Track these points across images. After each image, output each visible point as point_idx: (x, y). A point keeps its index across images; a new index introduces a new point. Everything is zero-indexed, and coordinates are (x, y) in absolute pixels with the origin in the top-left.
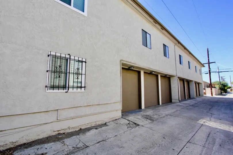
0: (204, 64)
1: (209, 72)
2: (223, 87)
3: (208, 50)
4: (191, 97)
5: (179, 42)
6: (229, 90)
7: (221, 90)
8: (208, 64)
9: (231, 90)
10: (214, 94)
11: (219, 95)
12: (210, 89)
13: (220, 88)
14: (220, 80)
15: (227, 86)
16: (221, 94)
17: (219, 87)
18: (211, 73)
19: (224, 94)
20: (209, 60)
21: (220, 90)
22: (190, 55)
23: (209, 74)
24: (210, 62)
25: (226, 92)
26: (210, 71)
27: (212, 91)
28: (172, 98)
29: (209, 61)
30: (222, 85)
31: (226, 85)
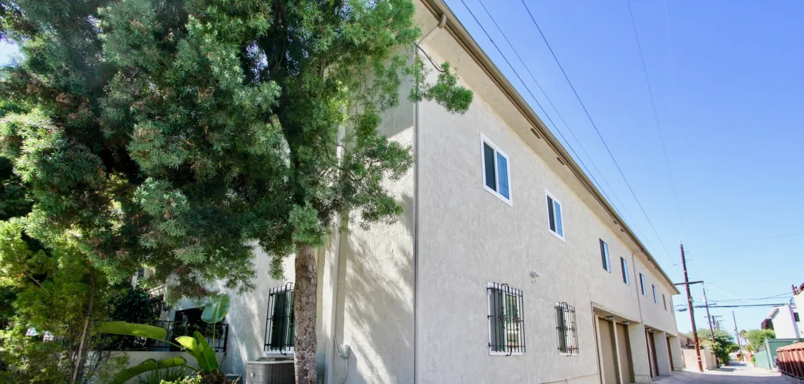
0: (676, 284)
1: (688, 307)
2: (721, 346)
3: (682, 248)
4: (661, 372)
5: (643, 249)
6: (733, 356)
7: (716, 357)
8: (685, 285)
9: (739, 356)
10: (704, 366)
11: (713, 369)
12: (695, 351)
13: (714, 350)
14: (711, 328)
15: (730, 343)
16: (718, 367)
17: (711, 348)
18: (695, 309)
19: (723, 366)
20: (686, 274)
21: (714, 355)
22: (649, 262)
23: (688, 311)
24: (689, 281)
25: (727, 362)
26: (690, 303)
27: (699, 359)
28: (635, 373)
29: (687, 279)
30: (717, 340)
31: (728, 341)
